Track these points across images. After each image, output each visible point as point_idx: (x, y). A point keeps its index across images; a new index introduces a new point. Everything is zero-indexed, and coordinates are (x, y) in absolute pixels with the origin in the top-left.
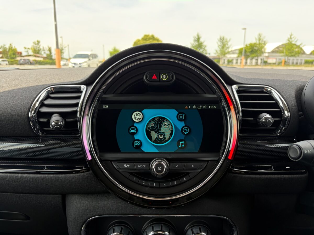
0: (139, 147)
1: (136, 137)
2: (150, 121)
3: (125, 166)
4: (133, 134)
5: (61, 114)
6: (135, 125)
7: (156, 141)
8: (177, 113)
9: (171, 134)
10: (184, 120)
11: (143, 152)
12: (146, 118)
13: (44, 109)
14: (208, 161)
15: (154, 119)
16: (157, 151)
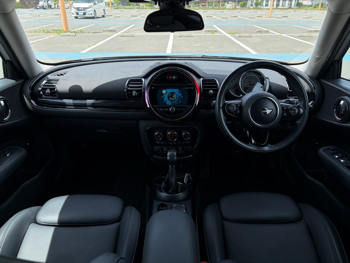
0: (165, 103)
1: (164, 99)
2: (169, 94)
3: (161, 109)
4: (163, 98)
5: (136, 90)
6: (164, 95)
7: (172, 101)
8: (179, 90)
9: (177, 98)
10: (182, 93)
11: (167, 105)
12: (167, 92)
13: (129, 89)
14: (189, 108)
15: (170, 93)
16: (172, 104)
